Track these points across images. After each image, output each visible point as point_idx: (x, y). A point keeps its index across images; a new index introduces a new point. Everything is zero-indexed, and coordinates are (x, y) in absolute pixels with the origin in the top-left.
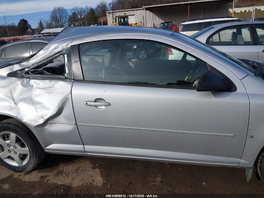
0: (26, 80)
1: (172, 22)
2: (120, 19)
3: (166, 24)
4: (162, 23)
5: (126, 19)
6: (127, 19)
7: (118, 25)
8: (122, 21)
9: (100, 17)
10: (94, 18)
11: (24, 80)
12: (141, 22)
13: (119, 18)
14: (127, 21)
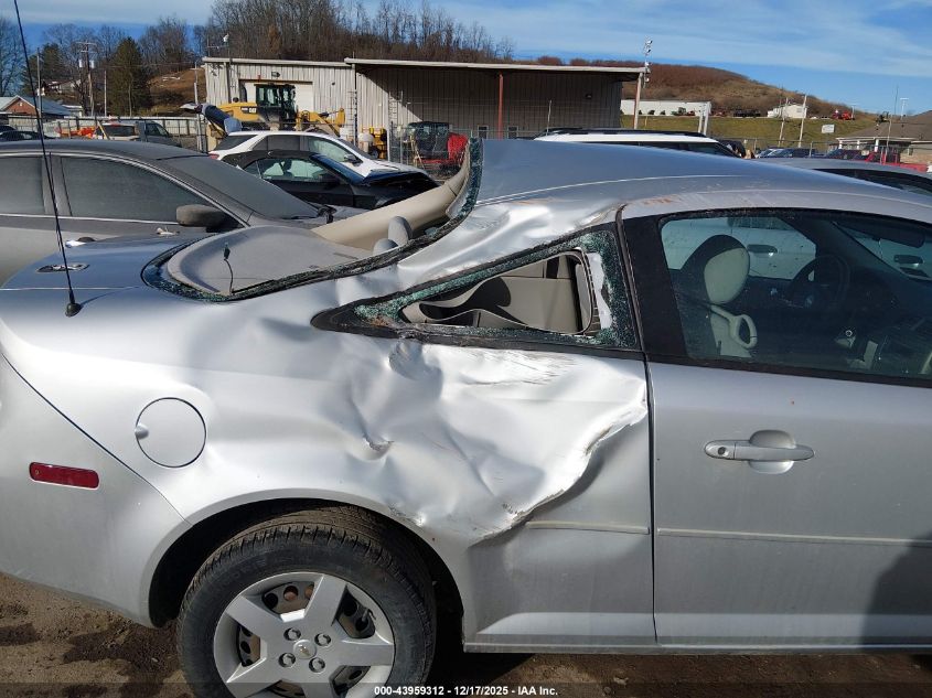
0: (408, 346)
1: (447, 125)
2: (262, 90)
3: (427, 129)
4: (413, 125)
5: (286, 93)
6: (289, 95)
7: (254, 111)
8: (271, 98)
9: (159, 73)
10: (134, 74)
11: (398, 347)
12: (342, 110)
13: (258, 87)
14: (290, 100)
